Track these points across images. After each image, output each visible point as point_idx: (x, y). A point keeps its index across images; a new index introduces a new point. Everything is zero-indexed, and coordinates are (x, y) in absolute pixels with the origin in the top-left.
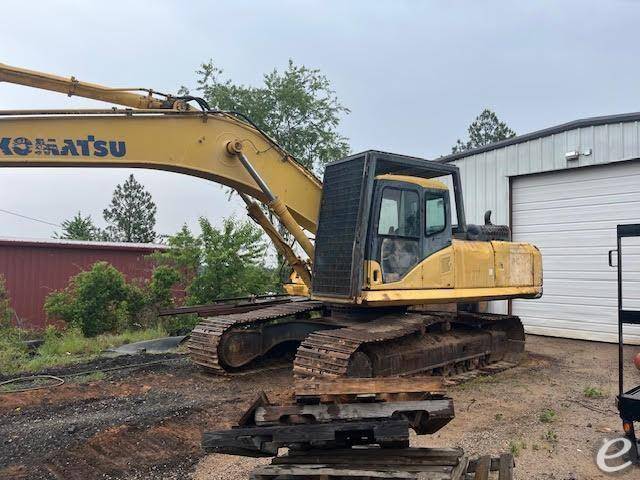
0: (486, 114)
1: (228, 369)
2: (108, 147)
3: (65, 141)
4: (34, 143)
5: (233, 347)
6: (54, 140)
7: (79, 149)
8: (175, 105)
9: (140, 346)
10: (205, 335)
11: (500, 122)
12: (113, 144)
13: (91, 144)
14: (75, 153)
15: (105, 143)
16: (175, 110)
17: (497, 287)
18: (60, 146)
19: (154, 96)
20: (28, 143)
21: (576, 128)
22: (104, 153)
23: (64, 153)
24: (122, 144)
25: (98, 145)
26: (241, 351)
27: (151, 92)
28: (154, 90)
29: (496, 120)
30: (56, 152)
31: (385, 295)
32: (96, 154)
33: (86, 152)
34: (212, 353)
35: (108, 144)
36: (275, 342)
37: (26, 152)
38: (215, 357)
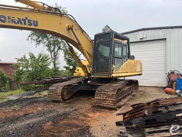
0: (107, 26)
1: (64, 100)
2: (32, 22)
3: (18, 18)
4: (7, 18)
5: (65, 93)
6: (14, 18)
7: (23, 22)
8: (52, 10)
9: (20, 95)
10: (55, 90)
11: (110, 29)
12: (34, 21)
13: (27, 21)
14: (21, 24)
15: (31, 21)
16: (52, 11)
17: (135, 72)
18: (16, 20)
19: (45, 6)
20: (5, 18)
21: (142, 30)
22: (31, 25)
23: (18, 23)
24: (37, 22)
25: (29, 21)
26: (67, 94)
27: (44, 4)
28: (45, 4)
29: (109, 28)
30: (15, 23)
31: (116, 75)
32: (28, 24)
33: (25, 24)
34: (60, 96)
35: (32, 21)
36: (75, 91)
37: (4, 21)
38: (61, 97)
